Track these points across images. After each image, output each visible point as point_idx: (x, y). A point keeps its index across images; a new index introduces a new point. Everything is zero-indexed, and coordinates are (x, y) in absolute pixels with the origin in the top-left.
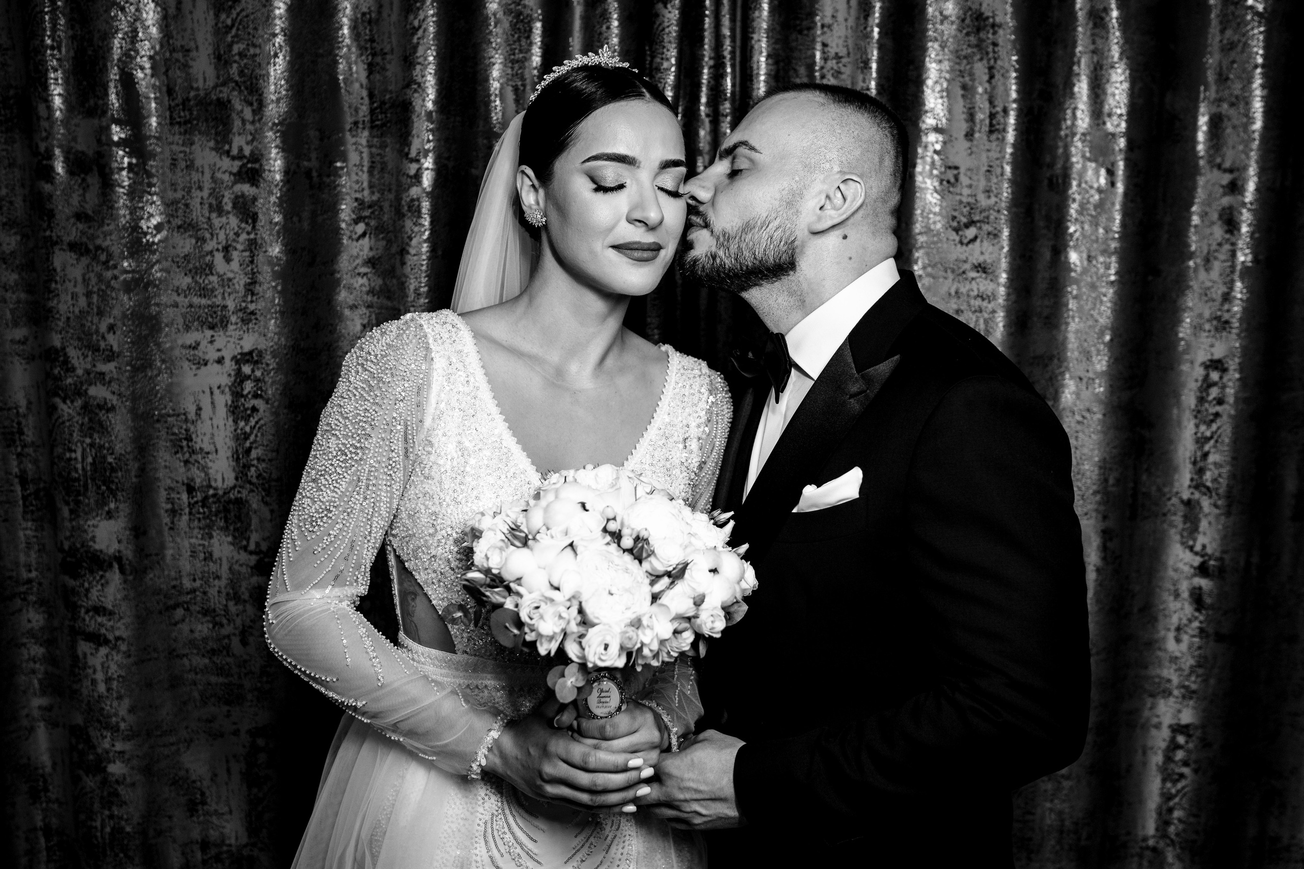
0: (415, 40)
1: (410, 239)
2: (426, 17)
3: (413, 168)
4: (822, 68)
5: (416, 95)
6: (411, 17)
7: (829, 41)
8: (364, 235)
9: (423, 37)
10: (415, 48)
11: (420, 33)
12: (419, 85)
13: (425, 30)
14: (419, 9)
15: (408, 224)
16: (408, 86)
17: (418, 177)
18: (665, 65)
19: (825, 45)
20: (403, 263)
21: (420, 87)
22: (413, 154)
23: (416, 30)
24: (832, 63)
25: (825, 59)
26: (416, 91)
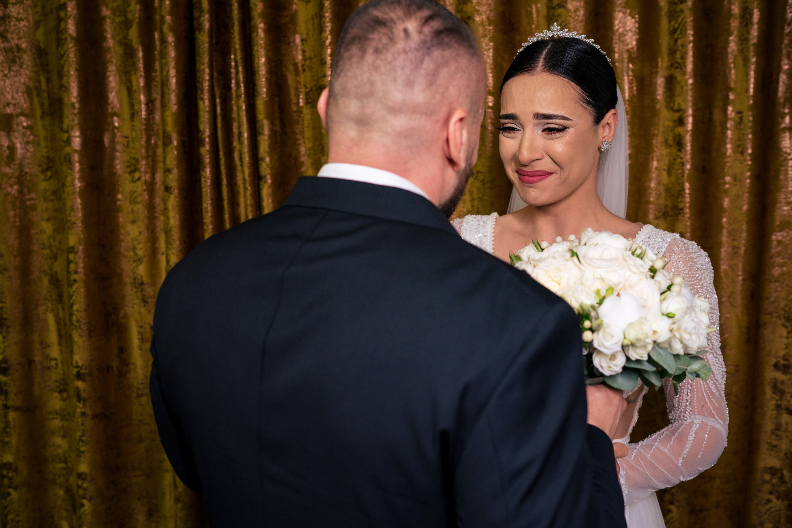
0: (62, 62)
1: (66, 177)
2: (68, 49)
3: (65, 136)
4: (303, 65)
5: (65, 94)
6: (60, 49)
7: (306, 49)
8: (51, 177)
9: (66, 60)
10: (62, 67)
11: (65, 58)
12: (66, 88)
13: (68, 56)
14: (63, 44)
15: (65, 168)
16: (60, 88)
17: (68, 142)
18: (202, 67)
19: (304, 51)
20: (64, 192)
21: (67, 89)
22: (65, 128)
23: (62, 56)
24: (308, 62)
25: (305, 59)
26: (64, 92)
